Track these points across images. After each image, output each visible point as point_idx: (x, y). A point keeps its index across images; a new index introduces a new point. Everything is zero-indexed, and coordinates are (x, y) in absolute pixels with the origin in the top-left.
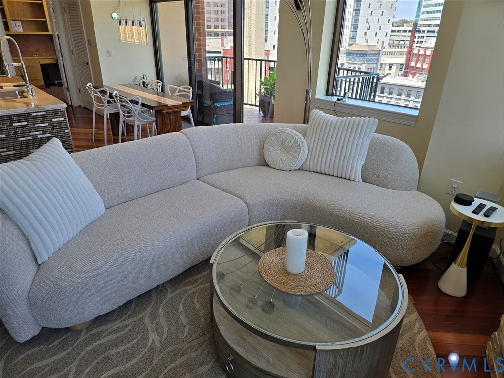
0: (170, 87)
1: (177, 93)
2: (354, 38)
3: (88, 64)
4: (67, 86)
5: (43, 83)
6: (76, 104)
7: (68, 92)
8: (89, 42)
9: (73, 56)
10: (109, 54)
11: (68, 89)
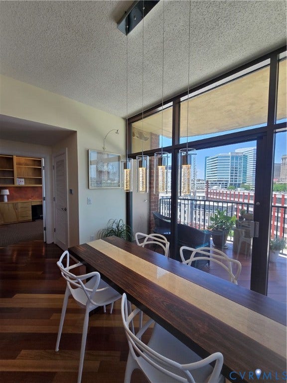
1: (192, 258)
3: (66, 210)
4: (44, 226)
5: (31, 218)
6: (49, 241)
7: (44, 231)
8: (71, 191)
9: (54, 202)
10: (89, 201)
11: (45, 229)
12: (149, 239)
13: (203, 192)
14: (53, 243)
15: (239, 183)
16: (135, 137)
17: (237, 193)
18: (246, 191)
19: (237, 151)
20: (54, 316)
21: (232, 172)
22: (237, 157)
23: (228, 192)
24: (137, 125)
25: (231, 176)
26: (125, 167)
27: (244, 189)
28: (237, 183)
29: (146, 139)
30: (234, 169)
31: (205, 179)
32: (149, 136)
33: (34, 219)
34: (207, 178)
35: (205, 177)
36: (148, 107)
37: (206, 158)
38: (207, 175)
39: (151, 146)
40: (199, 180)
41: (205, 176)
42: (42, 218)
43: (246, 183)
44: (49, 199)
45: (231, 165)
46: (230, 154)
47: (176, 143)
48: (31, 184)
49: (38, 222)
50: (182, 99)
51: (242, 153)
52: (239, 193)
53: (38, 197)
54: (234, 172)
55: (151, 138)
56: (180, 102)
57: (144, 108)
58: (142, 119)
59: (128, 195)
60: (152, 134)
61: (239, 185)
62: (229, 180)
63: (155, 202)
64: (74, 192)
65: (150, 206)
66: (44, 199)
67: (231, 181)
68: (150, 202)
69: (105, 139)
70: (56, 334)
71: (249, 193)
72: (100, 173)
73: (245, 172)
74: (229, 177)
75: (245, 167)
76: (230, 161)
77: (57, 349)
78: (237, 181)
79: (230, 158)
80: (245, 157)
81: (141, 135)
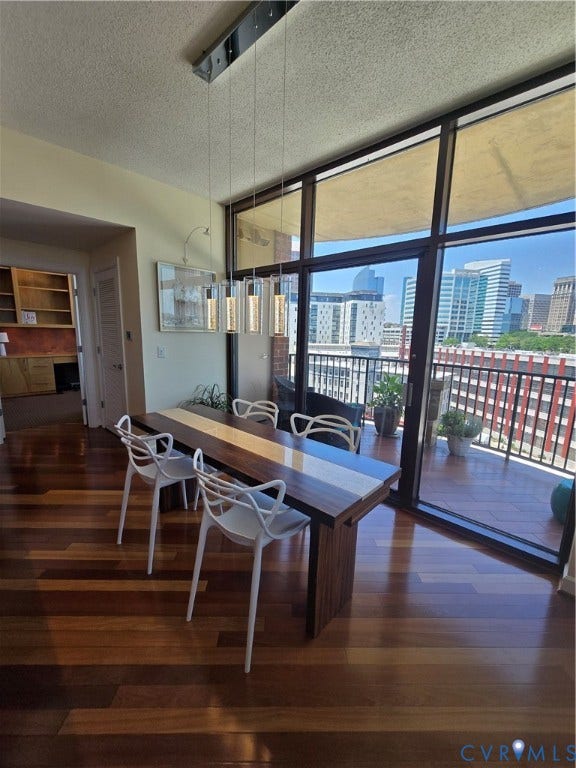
0: (296, 419)
1: (308, 430)
2: (353, 336)
3: (121, 367)
4: (83, 398)
5: (53, 387)
6: (94, 423)
7: (84, 407)
8: (128, 335)
9: (99, 356)
10: (160, 353)
11: (85, 402)
12: (254, 409)
13: (395, 349)
14: (101, 426)
15: (468, 331)
16: (244, 240)
17: (459, 352)
18: (477, 349)
19: (468, 266)
20: (112, 513)
21: (455, 310)
22: (467, 280)
23: (444, 351)
24: (247, 217)
25: (452, 318)
26: (228, 295)
27: (474, 344)
28: (464, 331)
29: (265, 244)
30: (460, 305)
31: (401, 322)
32: (269, 238)
33: (59, 390)
34: (405, 320)
35: (402, 319)
36: (262, 186)
37: (406, 279)
38: (405, 315)
39: (275, 257)
40: (389, 325)
41: (402, 316)
42: (77, 388)
43: (480, 332)
44: (89, 348)
45: (455, 296)
46: (453, 272)
47: (307, 257)
48: (50, 322)
49: (68, 395)
50: (319, 177)
51: (479, 271)
52: (464, 351)
53: (66, 349)
54: (459, 310)
55: (276, 242)
56: (315, 182)
57: (257, 189)
58: (251, 207)
59: (231, 339)
60: (276, 233)
61: (467, 338)
62: (448, 325)
63: (281, 359)
64: (133, 336)
65: (272, 367)
66: (81, 349)
67: (451, 328)
68: (272, 359)
69: (186, 242)
70: (117, 531)
71: (483, 353)
72: (180, 304)
73: (480, 312)
74: (449, 320)
75: (481, 300)
76: (453, 287)
77: (120, 542)
78: (463, 328)
79: (453, 282)
80: (484, 278)
81: (255, 236)
